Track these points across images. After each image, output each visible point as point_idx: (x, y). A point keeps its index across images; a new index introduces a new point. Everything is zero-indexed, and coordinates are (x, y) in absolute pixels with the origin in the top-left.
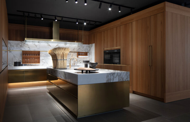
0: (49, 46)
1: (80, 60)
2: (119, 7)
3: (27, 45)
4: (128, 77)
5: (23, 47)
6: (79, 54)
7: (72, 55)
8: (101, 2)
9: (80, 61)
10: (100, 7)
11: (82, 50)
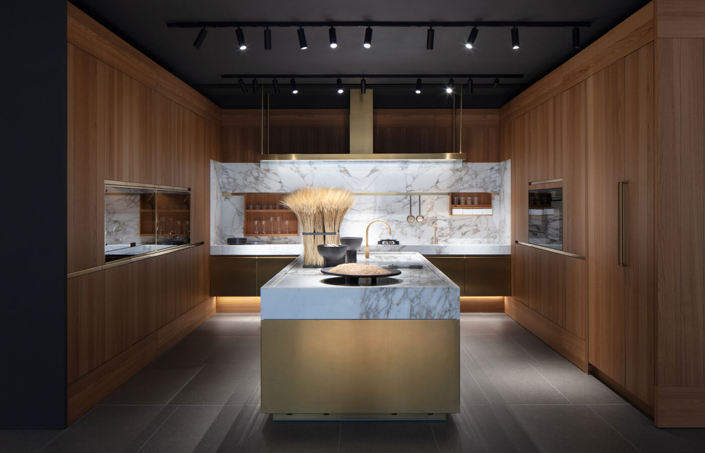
0: (345, 176)
1: (461, 223)
2: (512, 30)
3: (276, 174)
4: (450, 305)
5: (263, 181)
6: (456, 200)
7: (429, 206)
8: (431, 24)
9: (461, 227)
10: (430, 44)
11: (471, 186)
